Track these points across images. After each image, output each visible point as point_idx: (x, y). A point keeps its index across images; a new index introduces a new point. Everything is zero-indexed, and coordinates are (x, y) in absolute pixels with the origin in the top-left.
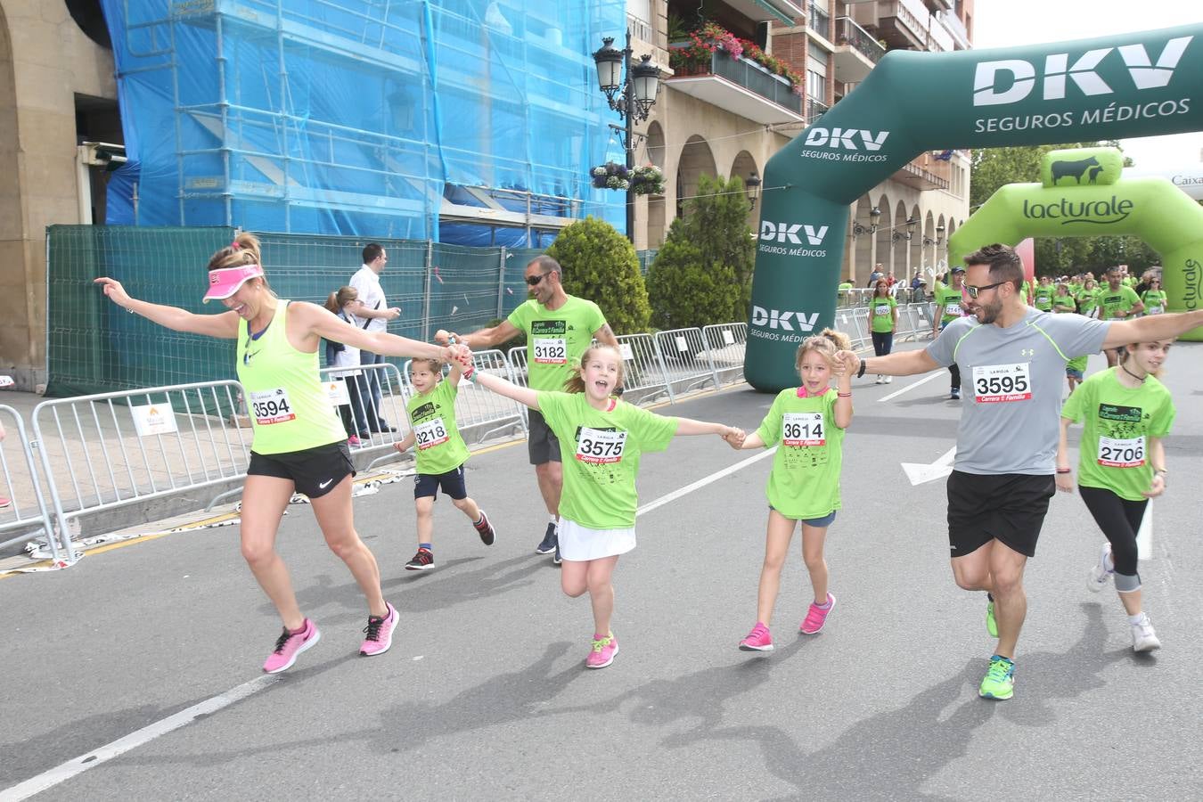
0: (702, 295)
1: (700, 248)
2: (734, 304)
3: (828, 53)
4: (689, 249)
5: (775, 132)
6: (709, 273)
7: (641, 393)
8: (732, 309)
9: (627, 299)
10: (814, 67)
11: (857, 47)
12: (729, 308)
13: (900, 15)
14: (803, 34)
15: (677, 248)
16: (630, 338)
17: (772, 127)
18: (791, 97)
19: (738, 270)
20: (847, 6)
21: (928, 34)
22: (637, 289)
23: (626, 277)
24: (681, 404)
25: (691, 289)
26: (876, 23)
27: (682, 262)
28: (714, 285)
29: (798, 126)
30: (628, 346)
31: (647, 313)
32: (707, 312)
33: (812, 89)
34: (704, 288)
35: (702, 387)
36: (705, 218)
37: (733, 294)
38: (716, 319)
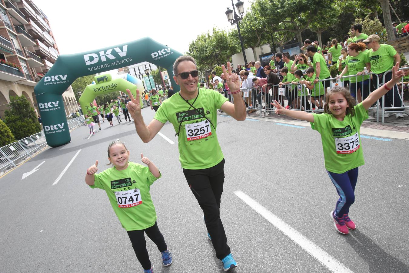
0: (25, 128)
1: (18, 116)
2: (35, 128)
3: (25, 60)
4: (15, 117)
5: (18, 84)
6: (24, 122)
7: (20, 159)
8: (35, 130)
9: (6, 134)
10: (23, 64)
11: (33, 58)
12: (34, 130)
13: (41, 49)
14: (16, 56)
15: (11, 118)
16: (12, 144)
17: (16, 82)
18: (20, 73)
19: (33, 119)
20: (25, 48)
21: (50, 53)
22: (8, 131)
23: (3, 128)
24: (34, 157)
25: (20, 128)
26: (35, 51)
27: (14, 121)
28: (27, 125)
29: (25, 81)
30: (12, 146)
31: (13, 136)
32: (28, 132)
33: (24, 71)
34: (25, 126)
35: (35, 152)
36: (16, 108)
37: (34, 126)
38: (31, 134)
